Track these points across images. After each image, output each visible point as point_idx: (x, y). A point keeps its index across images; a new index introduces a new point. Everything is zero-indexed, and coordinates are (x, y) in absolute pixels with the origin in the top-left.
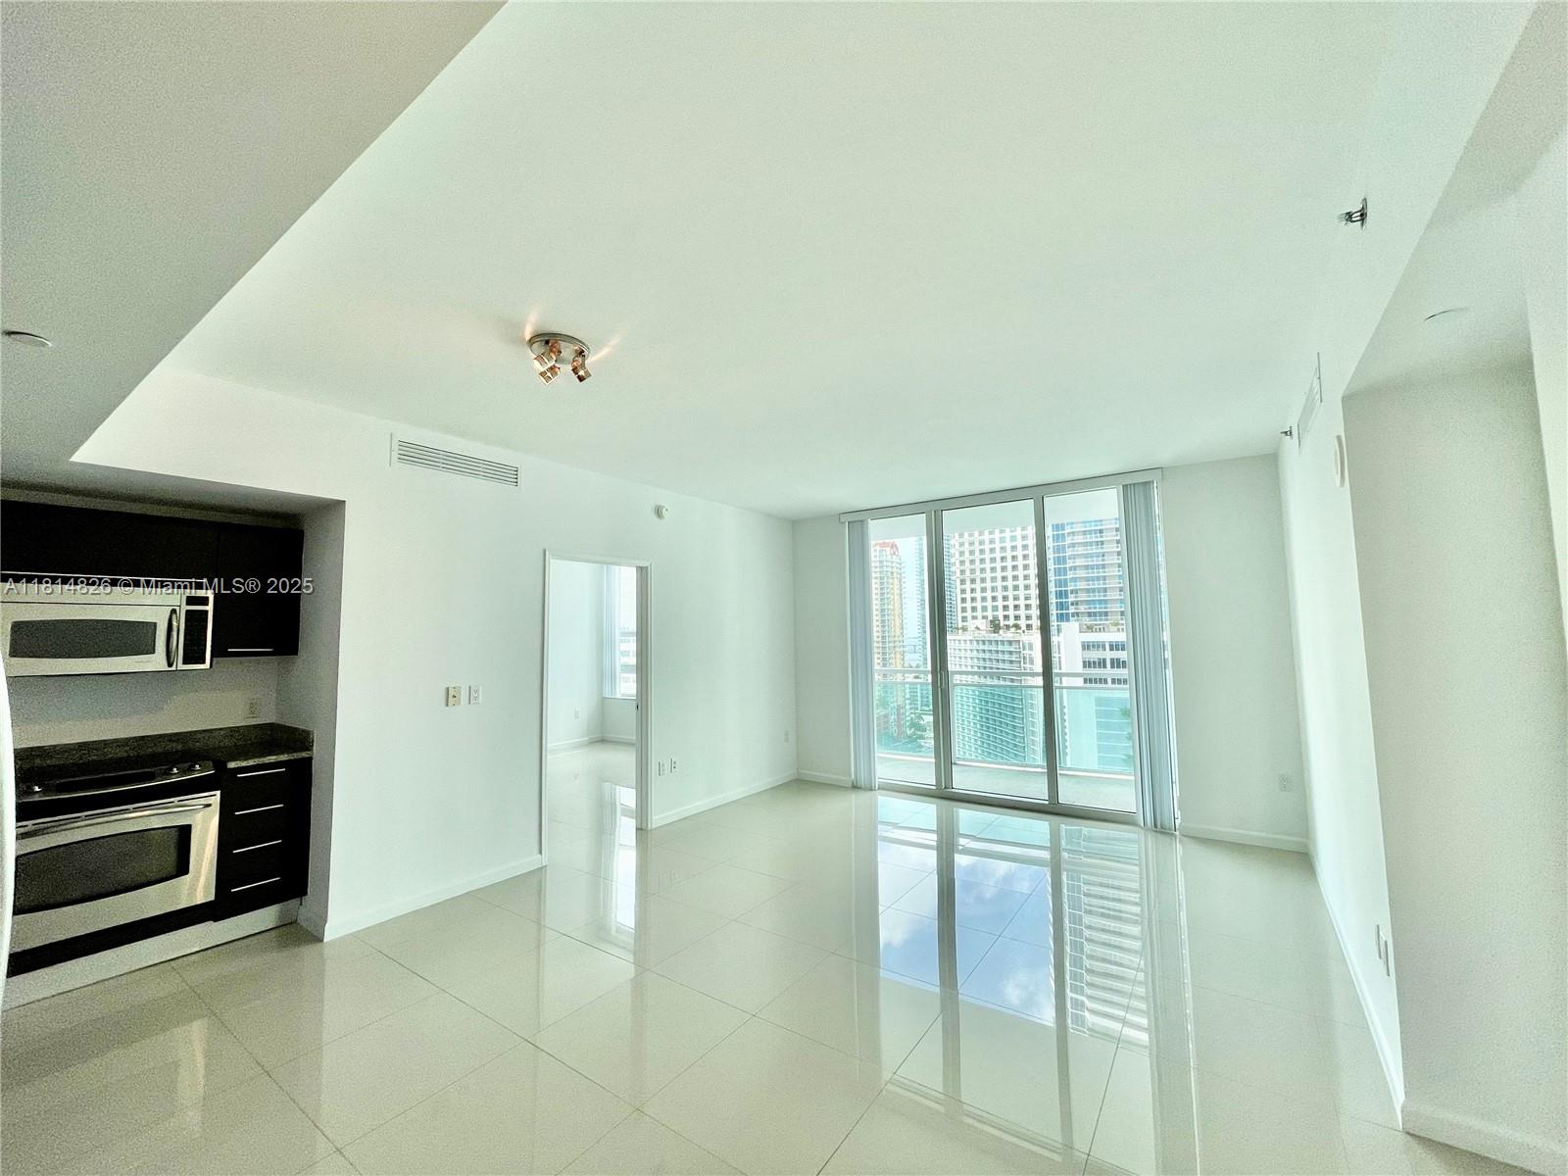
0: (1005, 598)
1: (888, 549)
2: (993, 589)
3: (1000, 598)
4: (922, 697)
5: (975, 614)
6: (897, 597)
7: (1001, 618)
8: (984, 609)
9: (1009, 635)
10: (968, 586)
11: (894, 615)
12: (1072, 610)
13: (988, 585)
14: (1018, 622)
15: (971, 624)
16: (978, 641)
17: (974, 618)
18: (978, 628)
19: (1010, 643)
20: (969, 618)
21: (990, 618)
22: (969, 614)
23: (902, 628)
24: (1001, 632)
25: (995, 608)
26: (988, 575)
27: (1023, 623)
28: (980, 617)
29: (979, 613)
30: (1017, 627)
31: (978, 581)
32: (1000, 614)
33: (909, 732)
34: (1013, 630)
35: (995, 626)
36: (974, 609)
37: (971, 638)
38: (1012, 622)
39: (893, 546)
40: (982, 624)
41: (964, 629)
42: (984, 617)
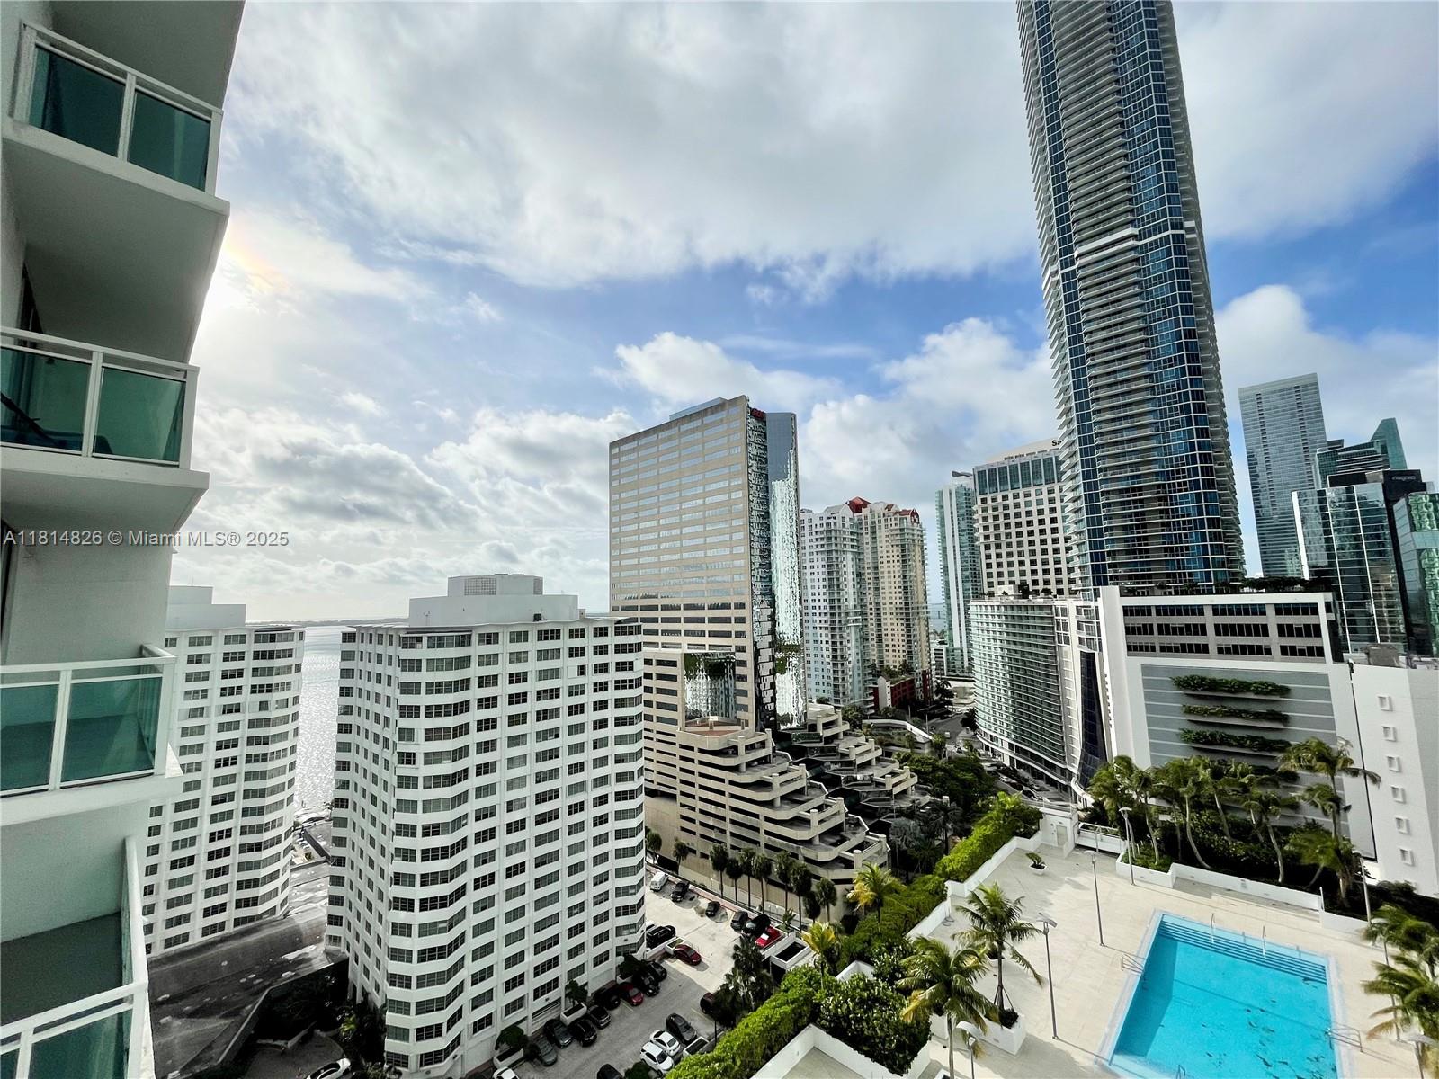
0: (1033, 563)
1: (909, 517)
2: (1020, 554)
3: (1028, 563)
4: (948, 663)
5: (1001, 579)
6: (919, 564)
7: (1029, 583)
8: (1011, 574)
9: (1040, 600)
10: (993, 552)
11: (916, 582)
12: (1110, 573)
13: (1015, 549)
14: (1048, 587)
15: (998, 590)
16: (1006, 607)
17: (1001, 583)
18: (1005, 593)
19: (1041, 608)
20: (996, 583)
21: (1018, 583)
22: (995, 579)
23: (925, 595)
24: (1030, 597)
25: (1023, 573)
26: (1014, 540)
27: (1053, 587)
28: (1007, 582)
29: (1006, 578)
30: (1047, 592)
31: (1004, 546)
32: (1029, 579)
33: (936, 698)
34: (1042, 595)
35: (1024, 591)
36: (1000, 575)
37: (998, 603)
38: (1041, 587)
39: (914, 514)
40: (1009, 589)
41: (991, 595)
42: (1011, 583)
